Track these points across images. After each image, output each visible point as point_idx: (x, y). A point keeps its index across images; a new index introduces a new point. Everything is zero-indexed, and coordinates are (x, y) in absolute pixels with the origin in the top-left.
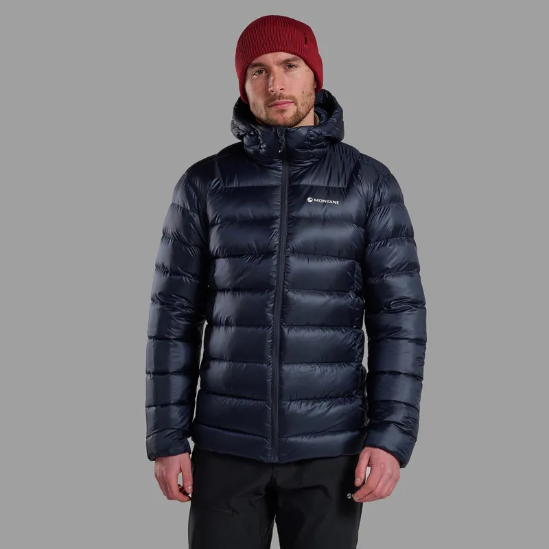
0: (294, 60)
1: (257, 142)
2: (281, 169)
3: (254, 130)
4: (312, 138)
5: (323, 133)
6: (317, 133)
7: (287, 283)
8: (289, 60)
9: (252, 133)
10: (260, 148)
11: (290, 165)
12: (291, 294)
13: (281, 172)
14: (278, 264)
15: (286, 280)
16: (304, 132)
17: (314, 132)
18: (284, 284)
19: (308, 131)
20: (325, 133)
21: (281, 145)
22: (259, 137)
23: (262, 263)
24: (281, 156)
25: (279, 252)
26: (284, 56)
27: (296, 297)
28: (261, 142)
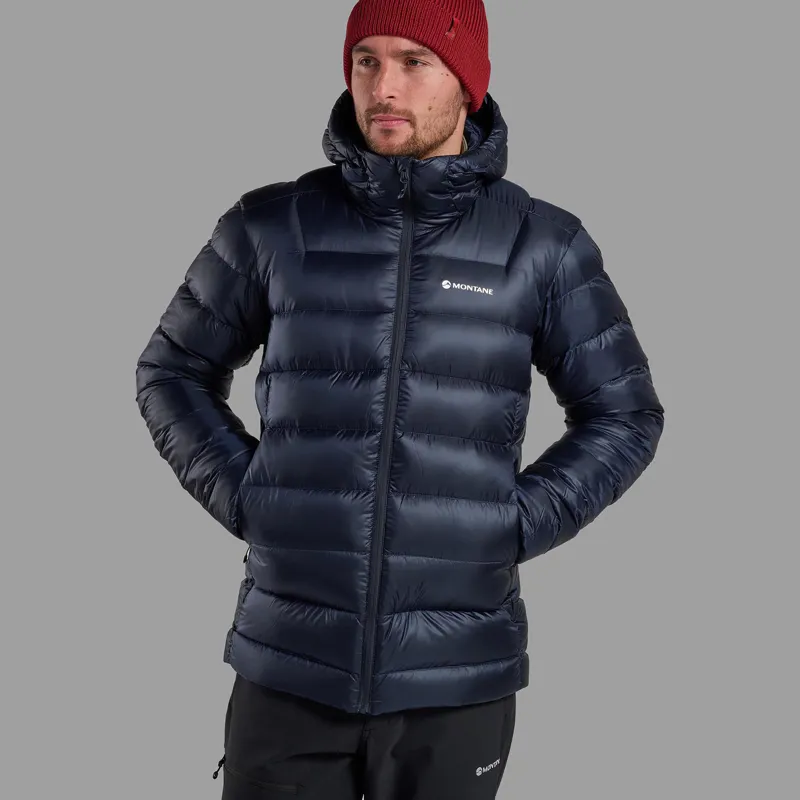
0: (422, 53)
1: (365, 178)
2: (401, 225)
3: (360, 158)
4: (455, 176)
5: (473, 167)
6: (463, 169)
7: (401, 422)
8: (412, 52)
9: (356, 162)
10: (369, 188)
11: (417, 221)
12: (407, 441)
13: (400, 231)
14: (387, 390)
15: (401, 418)
16: (441, 166)
17: (458, 165)
18: (396, 423)
19: (450, 163)
20: (476, 169)
21: (402, 186)
22: (368, 172)
23: (360, 386)
24: (402, 205)
25: (390, 369)
26: (405, 44)
27: (415, 447)
28: (370, 179)
